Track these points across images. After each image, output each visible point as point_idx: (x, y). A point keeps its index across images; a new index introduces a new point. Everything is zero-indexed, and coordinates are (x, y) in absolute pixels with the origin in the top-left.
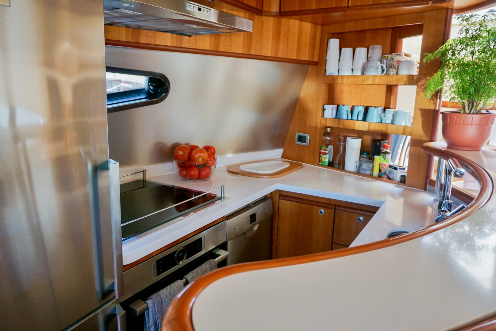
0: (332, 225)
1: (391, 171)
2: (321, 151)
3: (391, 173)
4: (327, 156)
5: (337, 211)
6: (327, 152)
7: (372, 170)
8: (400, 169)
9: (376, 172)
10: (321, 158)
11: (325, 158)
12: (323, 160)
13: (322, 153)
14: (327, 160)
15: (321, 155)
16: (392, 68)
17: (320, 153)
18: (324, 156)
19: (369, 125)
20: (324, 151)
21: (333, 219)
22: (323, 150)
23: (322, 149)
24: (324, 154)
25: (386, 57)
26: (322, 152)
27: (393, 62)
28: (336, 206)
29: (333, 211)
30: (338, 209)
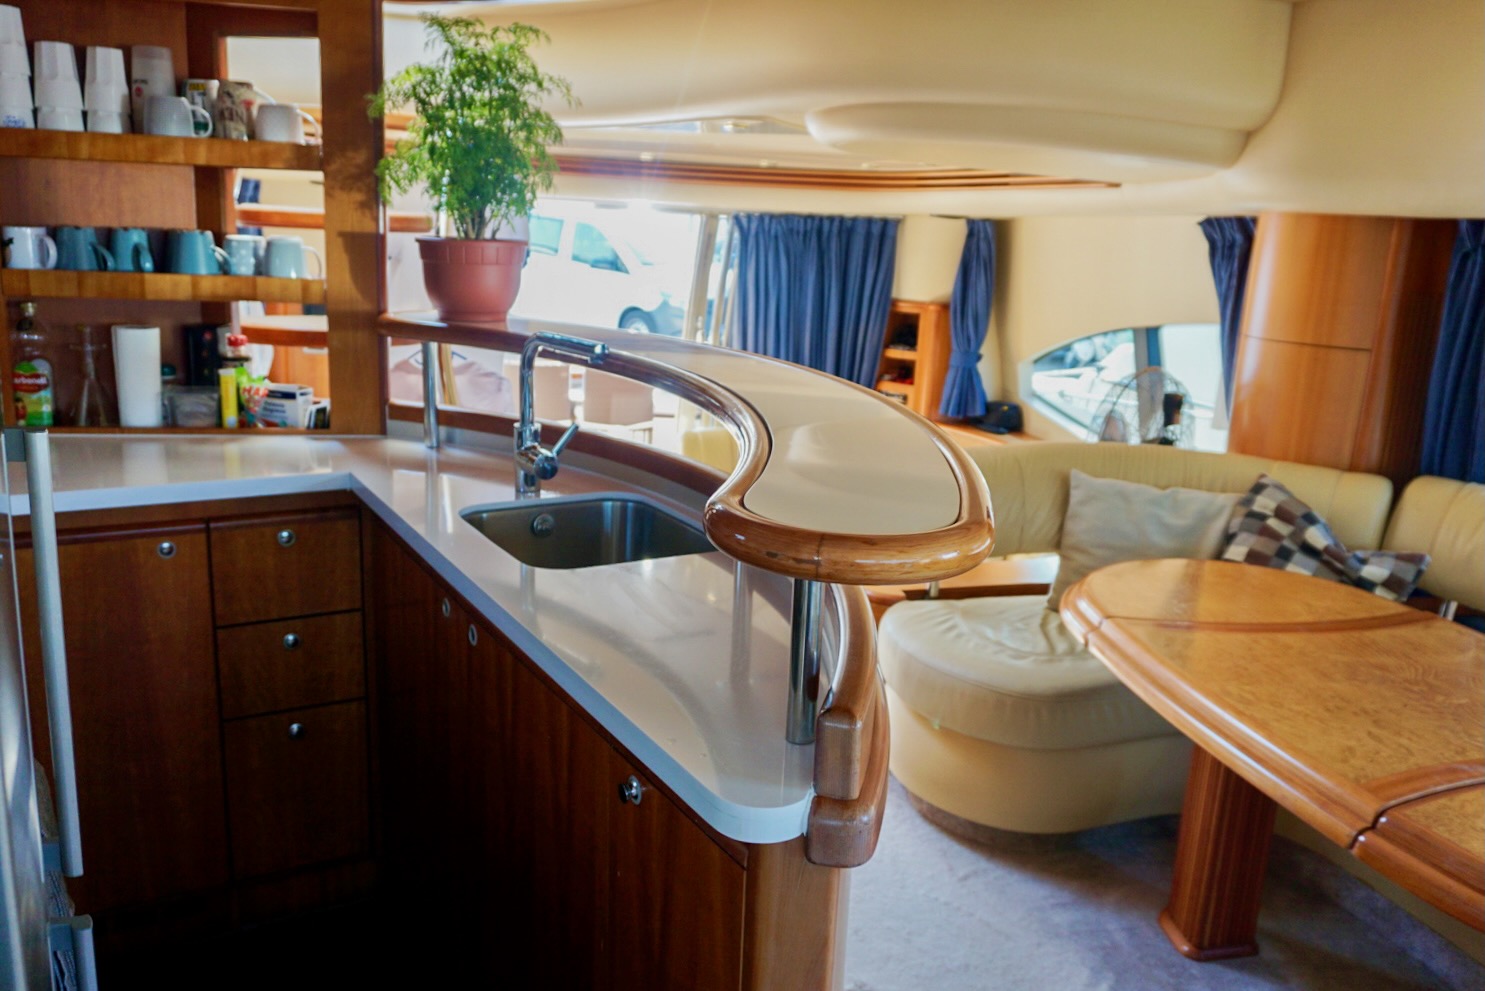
0: (205, 579)
1: (270, 404)
2: (17, 381)
3: (272, 411)
4: (46, 394)
5: (214, 536)
6: (42, 381)
7: (219, 413)
8: (302, 394)
9: (231, 415)
10: (20, 405)
11: (39, 402)
12: (30, 409)
13: (24, 388)
14: (47, 408)
15: (20, 394)
16: (231, 119)
17: (17, 388)
18: (35, 397)
19: (195, 284)
20: (30, 381)
21: (205, 561)
22: (26, 377)
23: (19, 376)
24: (32, 388)
25: (198, 85)
26: (21, 385)
27: (233, 103)
28: (207, 521)
29: (202, 537)
30: (217, 529)
